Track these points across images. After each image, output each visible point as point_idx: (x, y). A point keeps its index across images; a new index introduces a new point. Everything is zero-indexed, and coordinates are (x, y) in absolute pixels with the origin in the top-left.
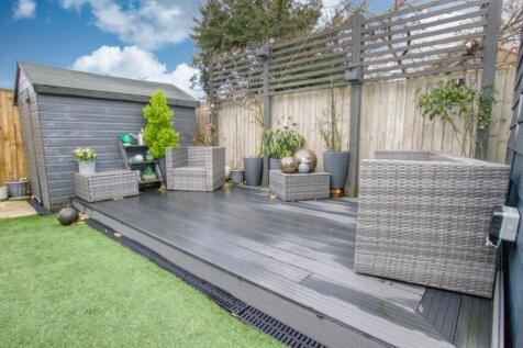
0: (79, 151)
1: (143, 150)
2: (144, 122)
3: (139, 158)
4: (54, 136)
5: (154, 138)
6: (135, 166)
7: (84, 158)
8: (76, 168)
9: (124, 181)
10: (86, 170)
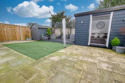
0: (42, 34)
1: (47, 34)
2: (47, 31)
3: (47, 35)
4: (39, 33)
5: (49, 33)
6: (47, 36)
7: (43, 35)
8: (41, 36)
9: (47, 38)
10: (42, 36)
